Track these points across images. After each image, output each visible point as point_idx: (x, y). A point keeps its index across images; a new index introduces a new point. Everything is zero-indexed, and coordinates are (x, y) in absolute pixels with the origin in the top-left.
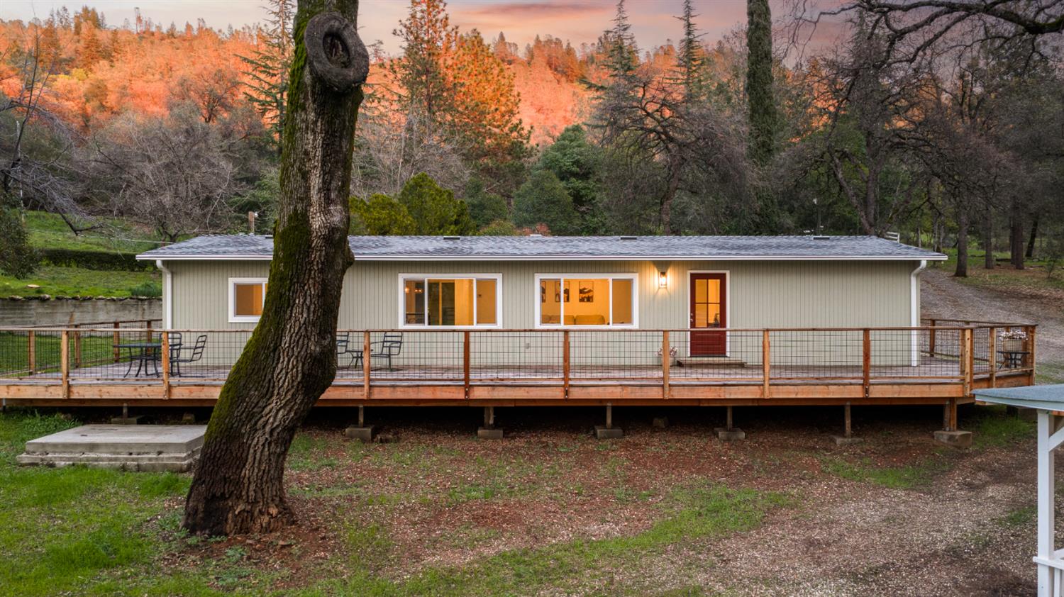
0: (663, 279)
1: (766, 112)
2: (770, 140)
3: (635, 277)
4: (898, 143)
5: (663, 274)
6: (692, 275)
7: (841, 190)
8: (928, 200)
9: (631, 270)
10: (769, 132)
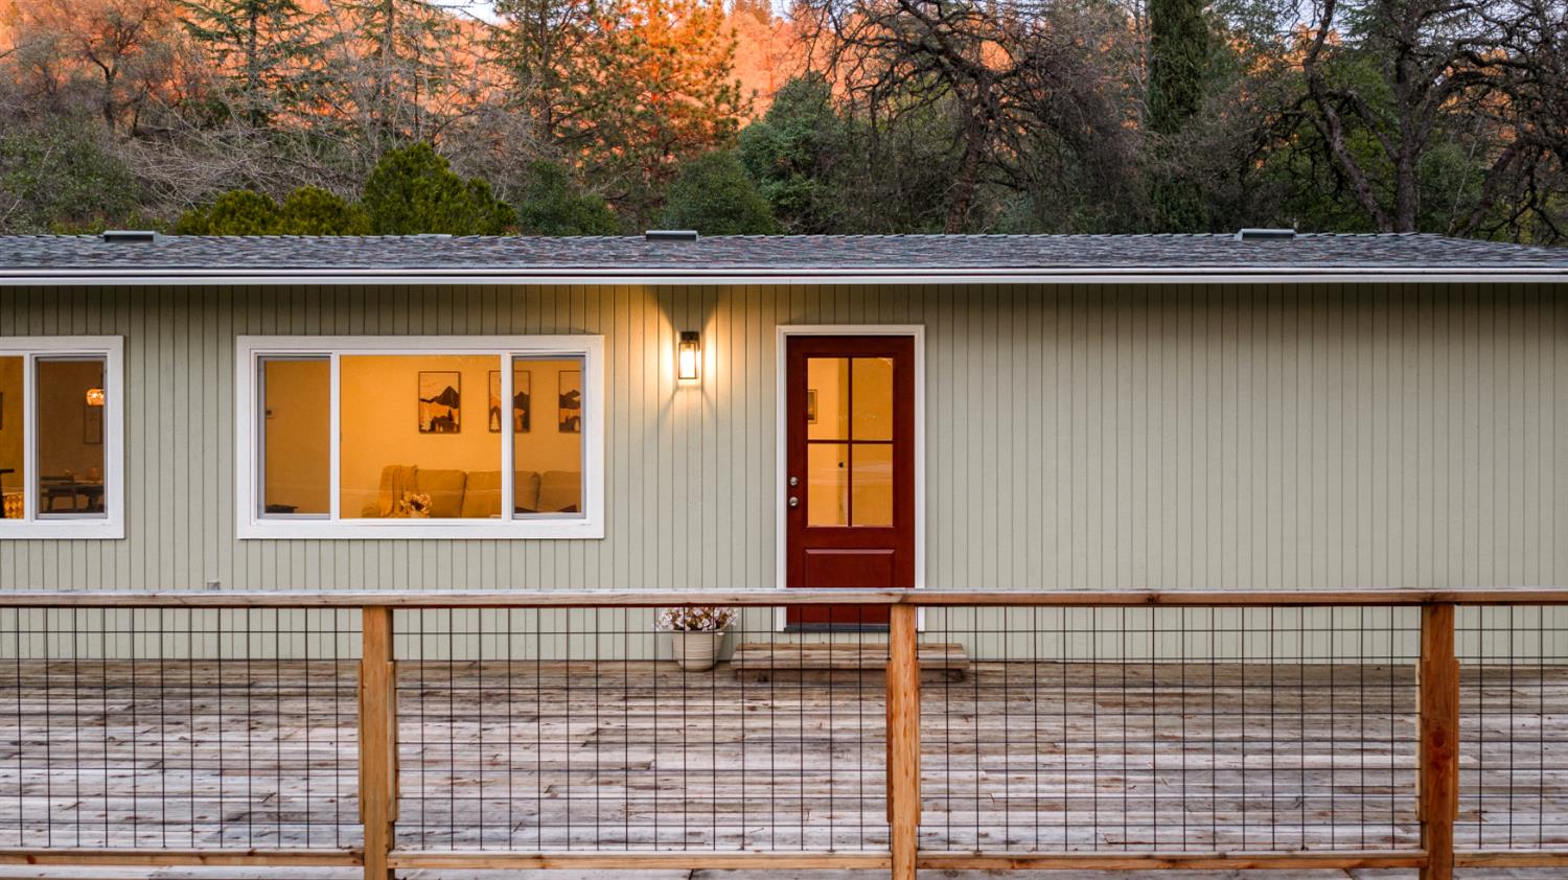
0: (689, 355)
1: (1187, 31)
2: (1194, 89)
3: (594, 349)
4: (1467, 75)
5: (691, 337)
6: (793, 342)
7: (1340, 187)
8: (1532, 204)
9: (578, 324)
10: (1193, 73)
